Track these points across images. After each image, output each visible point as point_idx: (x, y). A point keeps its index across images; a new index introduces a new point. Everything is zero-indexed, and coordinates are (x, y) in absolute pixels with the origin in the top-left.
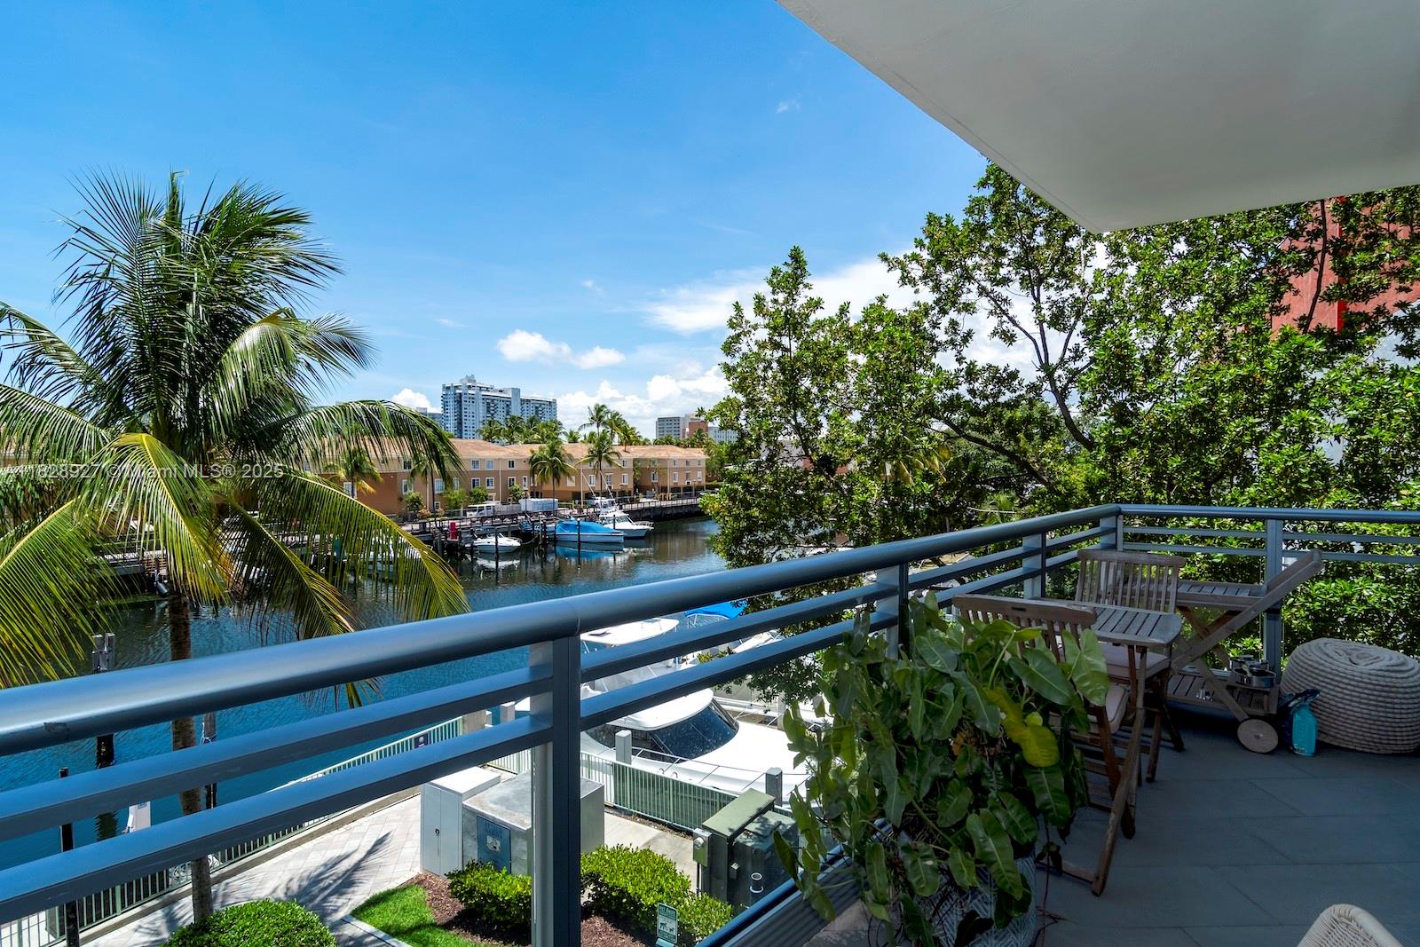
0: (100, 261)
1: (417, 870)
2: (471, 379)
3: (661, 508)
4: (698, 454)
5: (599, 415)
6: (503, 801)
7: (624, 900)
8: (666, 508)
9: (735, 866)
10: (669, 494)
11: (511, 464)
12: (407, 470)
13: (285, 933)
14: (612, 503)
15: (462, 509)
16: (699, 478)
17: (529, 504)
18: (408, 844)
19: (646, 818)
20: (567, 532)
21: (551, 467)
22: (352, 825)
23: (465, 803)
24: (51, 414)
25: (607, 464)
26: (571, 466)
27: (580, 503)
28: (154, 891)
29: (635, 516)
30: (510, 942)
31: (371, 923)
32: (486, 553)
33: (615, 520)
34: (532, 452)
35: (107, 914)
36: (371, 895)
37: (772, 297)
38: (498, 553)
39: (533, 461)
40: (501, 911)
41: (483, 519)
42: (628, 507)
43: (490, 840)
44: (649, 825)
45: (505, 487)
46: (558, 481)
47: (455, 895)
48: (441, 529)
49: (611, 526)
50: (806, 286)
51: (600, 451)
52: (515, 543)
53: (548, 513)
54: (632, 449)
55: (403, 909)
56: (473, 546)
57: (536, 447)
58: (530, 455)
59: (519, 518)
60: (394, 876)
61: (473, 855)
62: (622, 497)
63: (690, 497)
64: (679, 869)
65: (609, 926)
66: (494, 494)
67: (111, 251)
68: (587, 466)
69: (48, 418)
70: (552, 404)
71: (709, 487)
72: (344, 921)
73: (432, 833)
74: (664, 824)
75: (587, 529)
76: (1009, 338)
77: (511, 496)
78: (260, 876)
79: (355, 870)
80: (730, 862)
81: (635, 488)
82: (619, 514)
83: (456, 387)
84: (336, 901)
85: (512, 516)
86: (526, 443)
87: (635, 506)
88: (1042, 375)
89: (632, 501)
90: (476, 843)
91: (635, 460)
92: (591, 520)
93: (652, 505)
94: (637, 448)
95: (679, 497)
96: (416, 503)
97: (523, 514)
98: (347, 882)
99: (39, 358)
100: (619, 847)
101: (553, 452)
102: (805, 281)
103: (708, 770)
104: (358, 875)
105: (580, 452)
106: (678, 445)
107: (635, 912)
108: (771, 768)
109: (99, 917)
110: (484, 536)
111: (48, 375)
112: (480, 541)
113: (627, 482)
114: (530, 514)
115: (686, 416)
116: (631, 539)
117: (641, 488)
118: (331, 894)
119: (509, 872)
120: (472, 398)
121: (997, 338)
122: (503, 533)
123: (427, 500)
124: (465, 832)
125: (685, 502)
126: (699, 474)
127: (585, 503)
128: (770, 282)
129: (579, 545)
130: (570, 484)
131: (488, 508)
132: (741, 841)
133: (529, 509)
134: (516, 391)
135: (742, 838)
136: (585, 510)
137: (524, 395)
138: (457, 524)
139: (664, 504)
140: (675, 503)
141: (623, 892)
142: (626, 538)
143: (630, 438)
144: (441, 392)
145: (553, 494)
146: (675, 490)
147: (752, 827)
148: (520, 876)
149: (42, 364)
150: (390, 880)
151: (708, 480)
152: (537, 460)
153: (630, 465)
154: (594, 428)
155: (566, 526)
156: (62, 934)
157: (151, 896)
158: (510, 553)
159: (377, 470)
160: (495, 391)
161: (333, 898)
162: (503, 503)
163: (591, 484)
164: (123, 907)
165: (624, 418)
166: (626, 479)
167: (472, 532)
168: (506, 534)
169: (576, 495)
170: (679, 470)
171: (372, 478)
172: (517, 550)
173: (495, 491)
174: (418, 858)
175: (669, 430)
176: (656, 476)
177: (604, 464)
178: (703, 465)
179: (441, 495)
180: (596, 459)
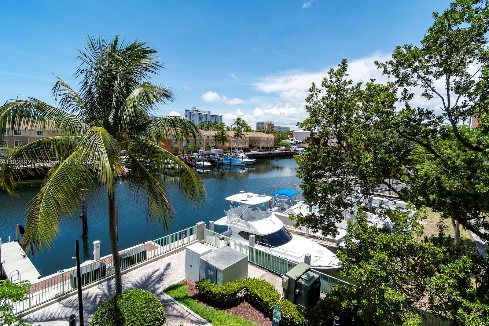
0: (88, 65)
1: (184, 278)
2: (194, 108)
3: (258, 154)
4: (271, 136)
5: (238, 121)
6: (214, 258)
7: (257, 298)
8: (260, 154)
9: (297, 291)
10: (261, 150)
11: (208, 137)
12: (175, 138)
13: (147, 303)
14: (242, 152)
15: (192, 152)
16: (271, 144)
17: (214, 151)
18: (180, 268)
19: (260, 267)
20: (226, 161)
21: (221, 138)
22: (162, 259)
23: (201, 258)
24: (72, 119)
25: (240, 138)
26: (228, 138)
27: (230, 151)
28: (102, 276)
29: (250, 157)
30: (216, 308)
31: (170, 295)
32: (199, 167)
33: (243, 158)
34: (215, 133)
35: (88, 282)
36: (169, 285)
37: (330, 79)
38: (204, 167)
39: (215, 137)
40: (214, 298)
41: (199, 156)
42: (247, 153)
43: (209, 271)
44: (262, 269)
45: (206, 145)
46: (224, 144)
47: (197, 289)
48: (185, 158)
49: (241, 160)
50: (346, 75)
51: (238, 134)
52: (209, 164)
53: (220, 155)
54: (248, 133)
55: (180, 291)
56: (195, 165)
57: (216, 132)
58: (214, 134)
59: (211, 156)
60: (177, 279)
61: (203, 276)
62: (245, 150)
63: (268, 151)
64: (276, 289)
65: (250, 306)
66: (202, 147)
67: (91, 62)
68: (233, 139)
69: (71, 120)
70: (221, 117)
71: (274, 147)
72: (161, 294)
73: (189, 266)
74: (267, 270)
75: (233, 160)
76: (429, 97)
77: (208, 148)
78: (134, 274)
79: (163, 275)
80: (295, 289)
81: (249, 147)
82: (244, 156)
83: (190, 110)
84: (157, 286)
85: (208, 155)
86: (213, 130)
87: (249, 153)
88: (446, 112)
89: (248, 152)
90: (204, 272)
91: (250, 137)
92: (234, 158)
93: (255, 153)
94: (250, 133)
95: (264, 151)
96: (177, 149)
97: (212, 154)
98: (160, 279)
99: (68, 99)
100: (254, 278)
101: (223, 133)
102: (346, 73)
103: (283, 251)
104: (164, 277)
105: (231, 134)
106: (264, 132)
107: (261, 303)
108: (307, 254)
109: (86, 283)
110: (199, 161)
111: (71, 105)
112: (197, 163)
113: (247, 145)
114: (214, 154)
115: (267, 122)
116: (248, 164)
117: (251, 147)
118: (156, 283)
119: (216, 284)
120: (195, 114)
121: (423, 97)
122: (205, 161)
123: (181, 148)
124: (201, 268)
125: (266, 152)
126: (272, 143)
127: (232, 151)
128: (330, 74)
129: (230, 166)
130: (228, 144)
131: (201, 152)
132: (300, 282)
133: (214, 153)
134: (209, 112)
135: (300, 280)
136: (232, 154)
137: (211, 114)
138: (190, 157)
139: (259, 153)
140: (263, 152)
141: (256, 295)
142: (246, 164)
143: (248, 130)
144: (185, 112)
145: (222, 148)
146: (263, 148)
147: (304, 277)
148: (220, 286)
149: (69, 101)
150: (175, 280)
151: (274, 145)
152: (217, 136)
153: (248, 139)
154: (236, 126)
155: (226, 159)
156: (75, 287)
157: (101, 278)
158: (207, 167)
159: (165, 138)
160: (202, 112)
161: (156, 284)
162: (205, 150)
163: (235, 145)
164: (93, 281)
165: (246, 122)
166: (246, 144)
167: (195, 160)
168: (206, 161)
169: (229, 149)
170: (264, 141)
171: (164, 141)
172: (210, 166)
173: (203, 146)
174: (184, 273)
175: (261, 127)
176: (257, 143)
177: (239, 138)
178: (273, 140)
179: (185, 147)
180: (237, 137)
